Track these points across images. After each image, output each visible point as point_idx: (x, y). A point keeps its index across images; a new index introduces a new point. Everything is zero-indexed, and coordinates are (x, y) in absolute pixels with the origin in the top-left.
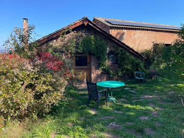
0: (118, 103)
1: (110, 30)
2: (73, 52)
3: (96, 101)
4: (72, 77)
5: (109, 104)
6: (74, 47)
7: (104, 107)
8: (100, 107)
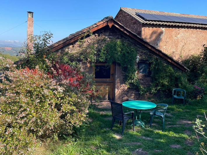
0: (148, 129)
1: (143, 28)
2: (93, 60)
3: (121, 124)
4: (93, 94)
5: (136, 128)
6: (95, 54)
7: (131, 132)
8: (125, 131)
